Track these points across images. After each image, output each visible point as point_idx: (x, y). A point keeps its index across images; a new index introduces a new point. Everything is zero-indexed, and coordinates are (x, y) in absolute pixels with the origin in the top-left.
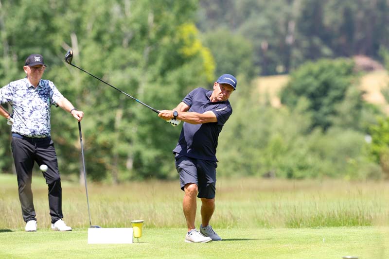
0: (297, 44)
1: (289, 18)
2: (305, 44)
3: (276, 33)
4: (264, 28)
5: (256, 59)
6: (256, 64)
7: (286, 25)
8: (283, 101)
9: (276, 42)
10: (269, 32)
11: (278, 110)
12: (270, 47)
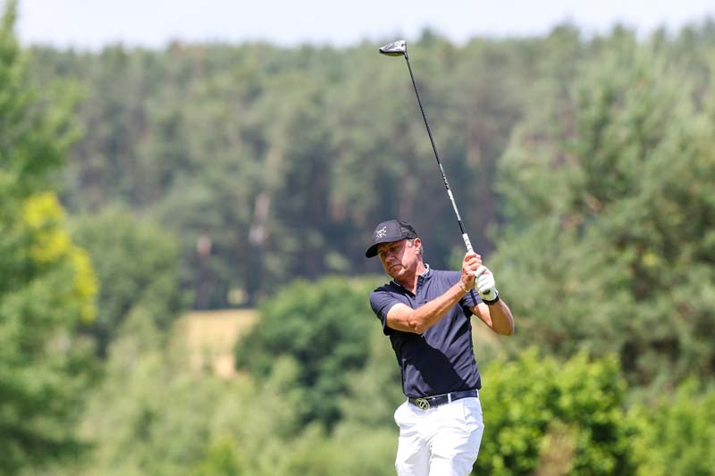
0: (272, 245)
1: (257, 188)
2: (290, 244)
3: (230, 220)
4: (203, 208)
5: (185, 273)
6: (184, 285)
7: (252, 204)
8: (241, 365)
9: (229, 238)
10: (214, 218)
11: (228, 384)
12: (215, 250)
